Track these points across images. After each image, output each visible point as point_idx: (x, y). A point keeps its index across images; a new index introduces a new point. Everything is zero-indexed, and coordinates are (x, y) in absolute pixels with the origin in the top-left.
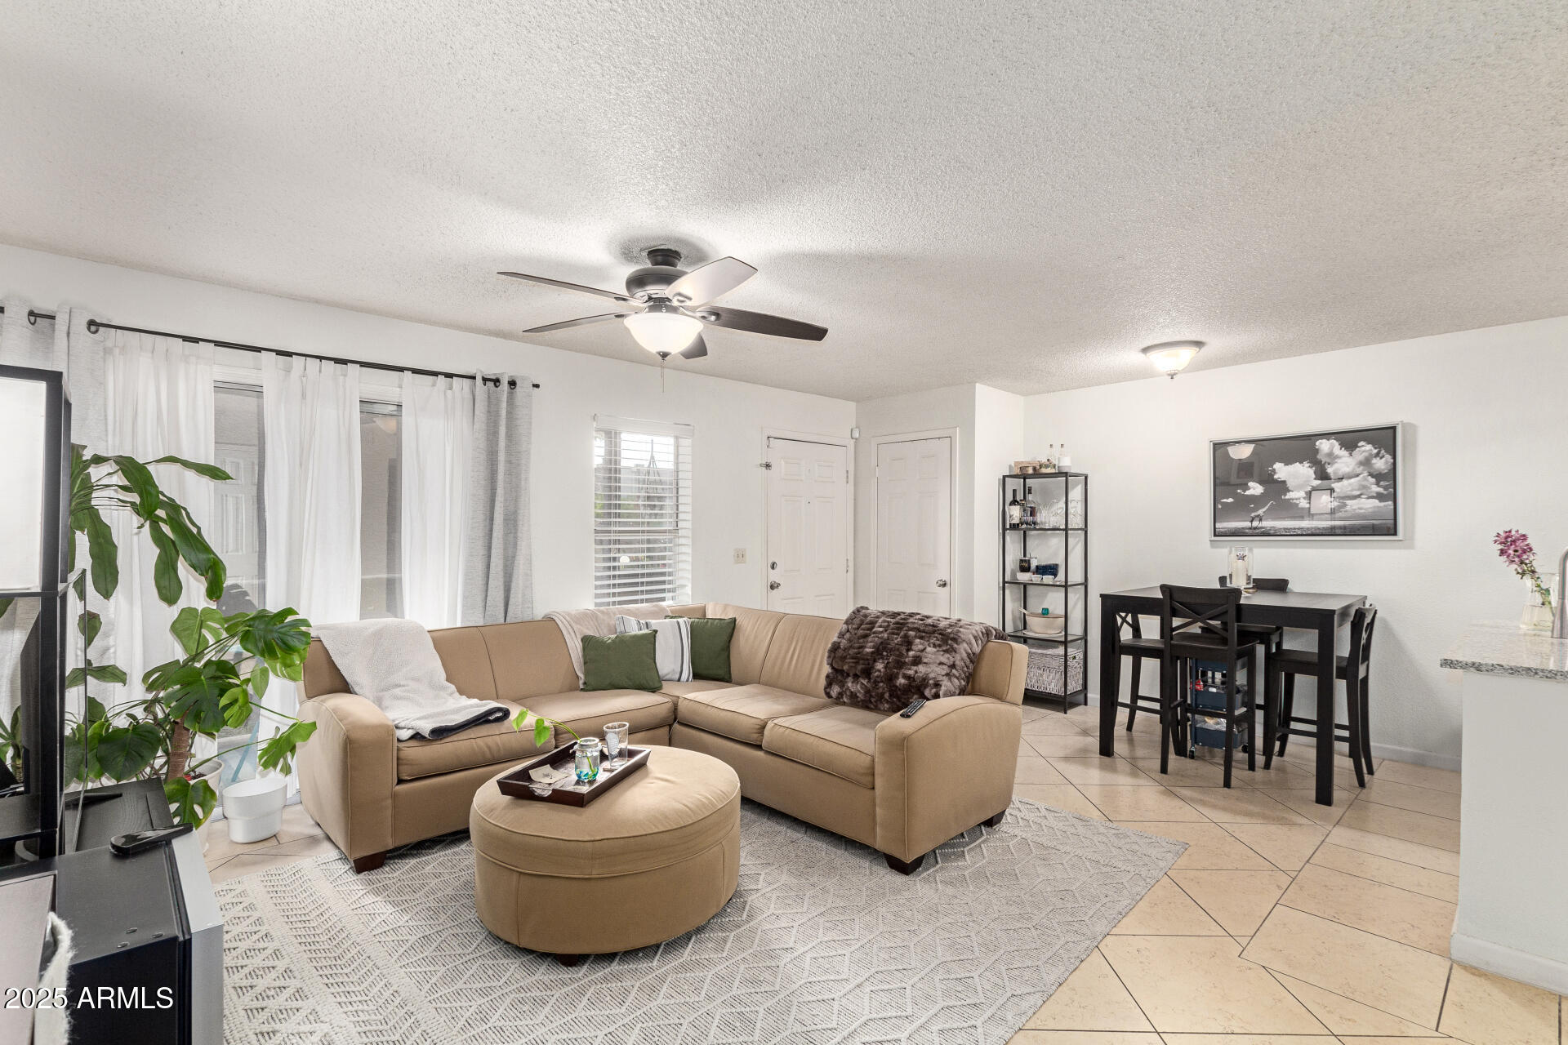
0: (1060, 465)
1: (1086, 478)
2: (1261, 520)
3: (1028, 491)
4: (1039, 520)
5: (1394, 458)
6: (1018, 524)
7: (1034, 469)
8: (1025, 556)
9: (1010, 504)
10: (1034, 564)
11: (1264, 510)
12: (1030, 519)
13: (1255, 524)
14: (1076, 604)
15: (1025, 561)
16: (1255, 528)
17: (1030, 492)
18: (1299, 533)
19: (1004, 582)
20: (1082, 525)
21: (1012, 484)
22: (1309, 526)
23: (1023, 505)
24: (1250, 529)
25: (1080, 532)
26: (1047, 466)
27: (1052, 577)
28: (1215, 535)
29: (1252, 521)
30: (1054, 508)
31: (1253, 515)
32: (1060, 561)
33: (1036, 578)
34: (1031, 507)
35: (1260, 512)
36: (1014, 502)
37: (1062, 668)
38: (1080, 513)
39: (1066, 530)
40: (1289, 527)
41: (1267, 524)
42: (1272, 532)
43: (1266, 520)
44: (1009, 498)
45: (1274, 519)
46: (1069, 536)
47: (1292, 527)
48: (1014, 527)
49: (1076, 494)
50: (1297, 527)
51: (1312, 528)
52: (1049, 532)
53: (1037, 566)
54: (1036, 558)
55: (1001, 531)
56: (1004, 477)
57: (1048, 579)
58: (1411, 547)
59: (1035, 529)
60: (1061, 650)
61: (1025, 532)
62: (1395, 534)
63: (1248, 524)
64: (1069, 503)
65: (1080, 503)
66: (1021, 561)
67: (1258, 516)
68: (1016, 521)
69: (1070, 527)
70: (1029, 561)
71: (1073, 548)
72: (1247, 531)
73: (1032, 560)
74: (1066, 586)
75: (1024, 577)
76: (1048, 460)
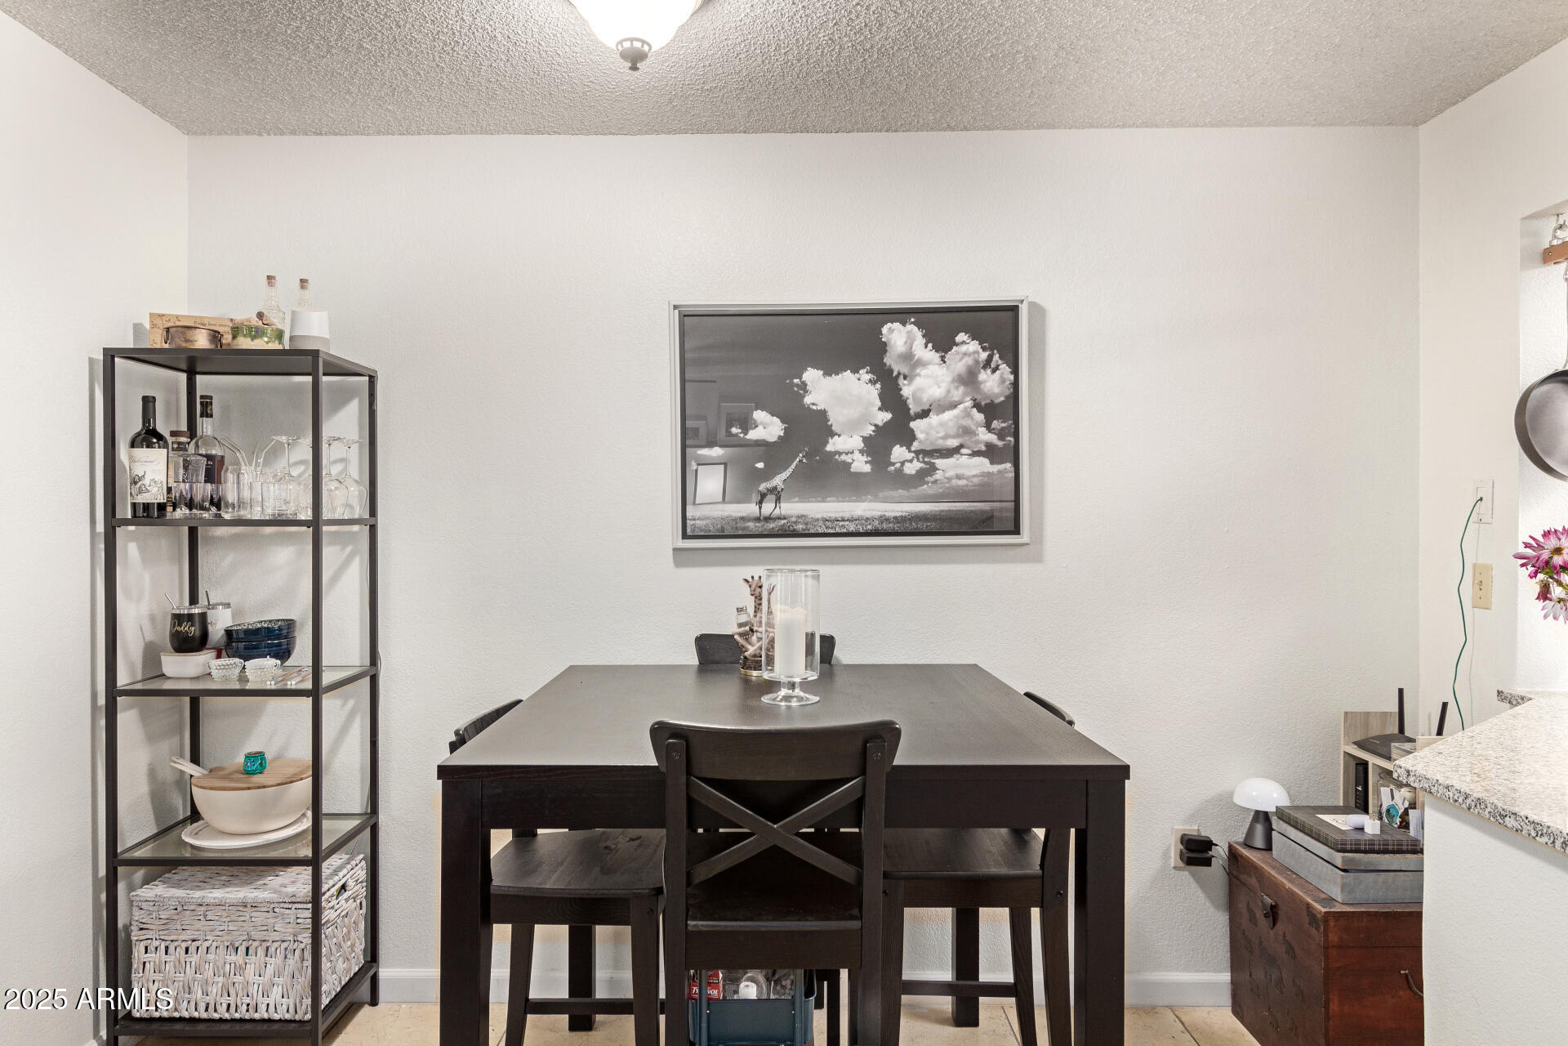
0: (297, 333)
1: (372, 380)
2: (778, 500)
3: (199, 407)
4: (231, 496)
5: (1016, 371)
6: (162, 507)
7: (215, 336)
8: (194, 600)
9: (133, 445)
10: (221, 622)
11: (785, 475)
12: (203, 490)
13: (768, 508)
14: (345, 729)
15: (190, 617)
16: (768, 519)
17: (206, 414)
18: (852, 528)
19: (113, 692)
20: (360, 510)
21: (134, 380)
22: (868, 514)
23: (181, 447)
24: (758, 519)
25: (356, 528)
26: (256, 333)
27: (270, 662)
28: (685, 536)
29: (760, 503)
30: (280, 465)
31: (763, 487)
32: (298, 609)
33: (221, 670)
34: (209, 457)
35: (778, 481)
36: (149, 437)
37: (306, 938)
38: (356, 477)
39: (315, 523)
40: (833, 515)
41: (791, 508)
42: (800, 527)
43: (788, 500)
44: (130, 422)
45: (804, 498)
46: (325, 540)
47: (839, 515)
48: (150, 514)
49: (344, 423)
50: (847, 515)
51: (873, 519)
52: (269, 530)
53: (229, 633)
54: (227, 605)
55: (100, 528)
56: (110, 355)
57: (262, 670)
58: (1038, 558)
59: (219, 521)
60: (297, 882)
61: (193, 532)
62: (1016, 531)
63: (751, 509)
64: (324, 446)
65: (355, 448)
66: (178, 618)
67: (773, 490)
68: (154, 494)
69: (326, 515)
70: (203, 616)
71: (336, 577)
72: (751, 525)
73: (212, 616)
74: (315, 694)
75: (182, 668)
76: (260, 315)
